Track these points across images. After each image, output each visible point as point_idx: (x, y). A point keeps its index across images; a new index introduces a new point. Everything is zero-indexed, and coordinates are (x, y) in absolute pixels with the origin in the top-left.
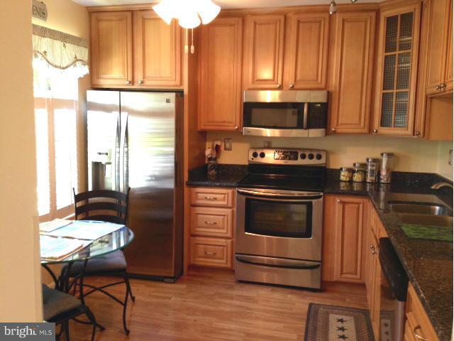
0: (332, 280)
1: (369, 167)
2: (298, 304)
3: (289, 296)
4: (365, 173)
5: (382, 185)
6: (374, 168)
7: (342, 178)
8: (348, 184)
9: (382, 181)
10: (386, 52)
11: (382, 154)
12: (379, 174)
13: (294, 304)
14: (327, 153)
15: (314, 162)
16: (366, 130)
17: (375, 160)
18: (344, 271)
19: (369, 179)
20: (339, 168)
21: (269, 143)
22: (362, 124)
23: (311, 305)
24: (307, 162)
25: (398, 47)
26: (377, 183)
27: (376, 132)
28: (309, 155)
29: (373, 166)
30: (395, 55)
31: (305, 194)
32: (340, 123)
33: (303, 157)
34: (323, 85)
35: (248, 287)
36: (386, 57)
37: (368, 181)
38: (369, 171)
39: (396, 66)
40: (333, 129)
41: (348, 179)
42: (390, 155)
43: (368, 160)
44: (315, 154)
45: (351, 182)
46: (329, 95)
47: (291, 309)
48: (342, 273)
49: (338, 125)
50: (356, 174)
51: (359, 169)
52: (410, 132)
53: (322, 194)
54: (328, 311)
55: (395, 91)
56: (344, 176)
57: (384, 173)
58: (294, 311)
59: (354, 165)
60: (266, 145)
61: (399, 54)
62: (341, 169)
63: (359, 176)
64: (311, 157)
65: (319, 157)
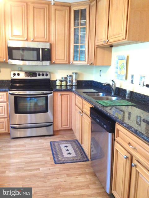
0: (58, 130)
1: (68, 79)
2: (45, 143)
3: (40, 140)
4: (67, 82)
5: (74, 86)
6: (70, 79)
7: (57, 84)
8: (60, 87)
9: (74, 85)
10: (74, 26)
11: (73, 73)
12: (72, 82)
13: (43, 144)
14: (50, 73)
15: (45, 77)
16: (67, 62)
17: (70, 76)
18: (63, 125)
19: (68, 84)
20: (55, 80)
21: (21, 68)
22: (66, 59)
23: (51, 142)
24: (41, 77)
25: (80, 24)
26: (72, 86)
27: (72, 63)
28: (42, 74)
29: (70, 78)
30: (79, 28)
31: (45, 92)
32: (56, 59)
33: (39, 75)
34: (47, 40)
35: (18, 140)
36: (75, 29)
37: (68, 85)
38: (68, 81)
39: (79, 33)
40: (54, 62)
41: (60, 85)
42: (76, 73)
43: (67, 76)
44: (45, 74)
45: (61, 86)
46: (51, 45)
47: (43, 146)
48: (62, 126)
49: (55, 59)
50: (63, 82)
51: (64, 80)
52: (86, 63)
53: (52, 92)
54: (59, 143)
55: (79, 44)
56: (58, 83)
57: (74, 81)
58: (44, 147)
59: (62, 78)
60: (20, 69)
61: (81, 28)
62: (57, 80)
63: (65, 83)
64: (43, 75)
65: (47, 75)
